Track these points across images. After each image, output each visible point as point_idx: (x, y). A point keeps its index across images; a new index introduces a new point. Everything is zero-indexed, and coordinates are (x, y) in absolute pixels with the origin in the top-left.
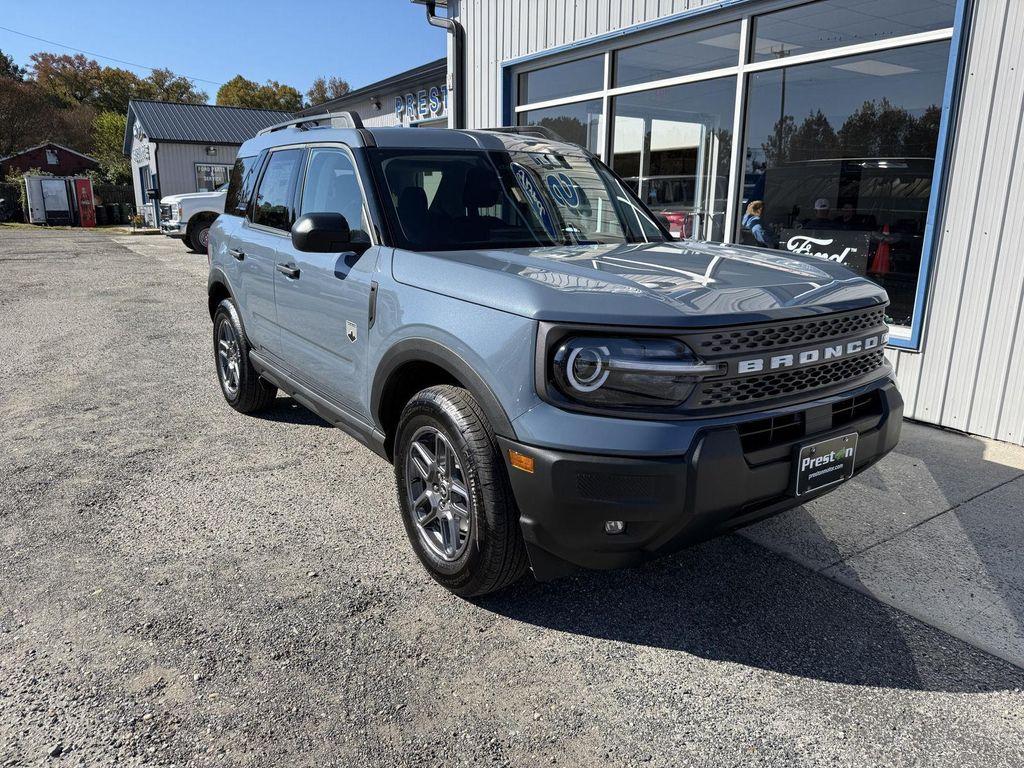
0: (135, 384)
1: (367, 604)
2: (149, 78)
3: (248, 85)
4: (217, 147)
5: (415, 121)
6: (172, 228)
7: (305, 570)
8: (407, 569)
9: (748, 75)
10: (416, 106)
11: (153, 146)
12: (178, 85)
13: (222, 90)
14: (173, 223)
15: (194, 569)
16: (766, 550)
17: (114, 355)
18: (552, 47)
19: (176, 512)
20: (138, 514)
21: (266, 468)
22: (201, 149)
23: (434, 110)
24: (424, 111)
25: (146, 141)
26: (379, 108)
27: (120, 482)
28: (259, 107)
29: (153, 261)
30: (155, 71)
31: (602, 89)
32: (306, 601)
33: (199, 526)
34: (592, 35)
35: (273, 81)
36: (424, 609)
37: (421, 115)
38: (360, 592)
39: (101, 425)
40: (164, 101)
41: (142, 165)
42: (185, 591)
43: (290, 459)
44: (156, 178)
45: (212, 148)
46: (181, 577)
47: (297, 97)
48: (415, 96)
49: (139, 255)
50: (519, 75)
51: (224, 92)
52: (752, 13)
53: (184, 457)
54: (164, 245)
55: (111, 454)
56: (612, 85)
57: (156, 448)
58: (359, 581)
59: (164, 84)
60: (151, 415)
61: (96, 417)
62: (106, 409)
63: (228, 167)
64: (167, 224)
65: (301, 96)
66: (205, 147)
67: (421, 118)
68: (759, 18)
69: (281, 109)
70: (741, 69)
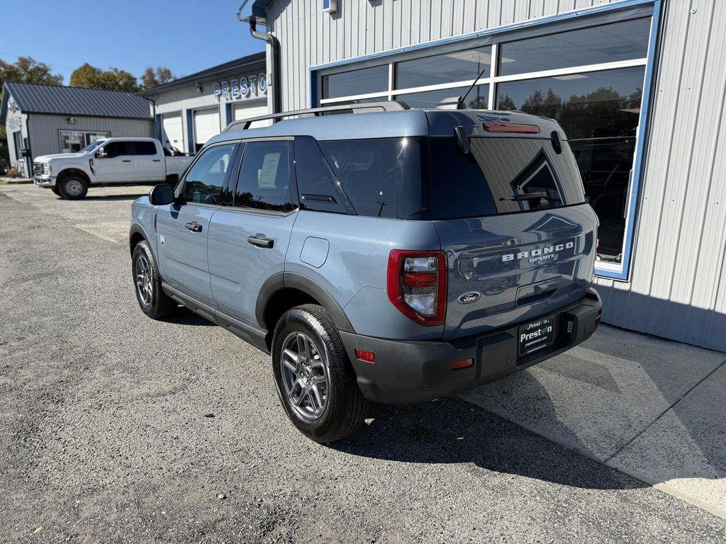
0: (35, 319)
1: (274, 523)
2: (16, 64)
3: (93, 70)
4: (76, 118)
5: (230, 101)
6: (44, 181)
7: (214, 492)
8: (297, 486)
9: (497, 85)
10: (230, 91)
11: (24, 117)
12: (38, 69)
13: (74, 73)
14: (44, 177)
15: (119, 497)
16: (561, 447)
17: (13, 292)
18: (348, 59)
19: (92, 441)
20: (60, 446)
21: (159, 395)
22: (63, 119)
23: (244, 94)
24: (236, 95)
25: (18, 113)
26: (202, 91)
27: (38, 415)
28: (104, 87)
29: (29, 207)
30: (20, 59)
31: (388, 90)
32: (222, 524)
33: (115, 453)
34: (379, 51)
35: (114, 67)
36: (321, 525)
37: (234, 97)
38: (265, 512)
39: (12, 359)
40: (29, 81)
41: (15, 131)
42: (116, 523)
43: (178, 384)
44: (27, 141)
45: (72, 119)
46: (110, 508)
47: (131, 80)
48: (229, 83)
49: (18, 202)
50: (322, 77)
51: (76, 75)
52: (499, 41)
53: (89, 387)
54: (36, 192)
55: (27, 387)
56: (395, 88)
57: (63, 379)
58: (261, 501)
59: (27, 69)
60: (54, 348)
61: (7, 352)
62: (14, 344)
63: (85, 132)
64: (40, 177)
65: (135, 79)
66: (66, 118)
67: (234, 99)
68: (504, 45)
69: (120, 89)
70: (492, 80)
